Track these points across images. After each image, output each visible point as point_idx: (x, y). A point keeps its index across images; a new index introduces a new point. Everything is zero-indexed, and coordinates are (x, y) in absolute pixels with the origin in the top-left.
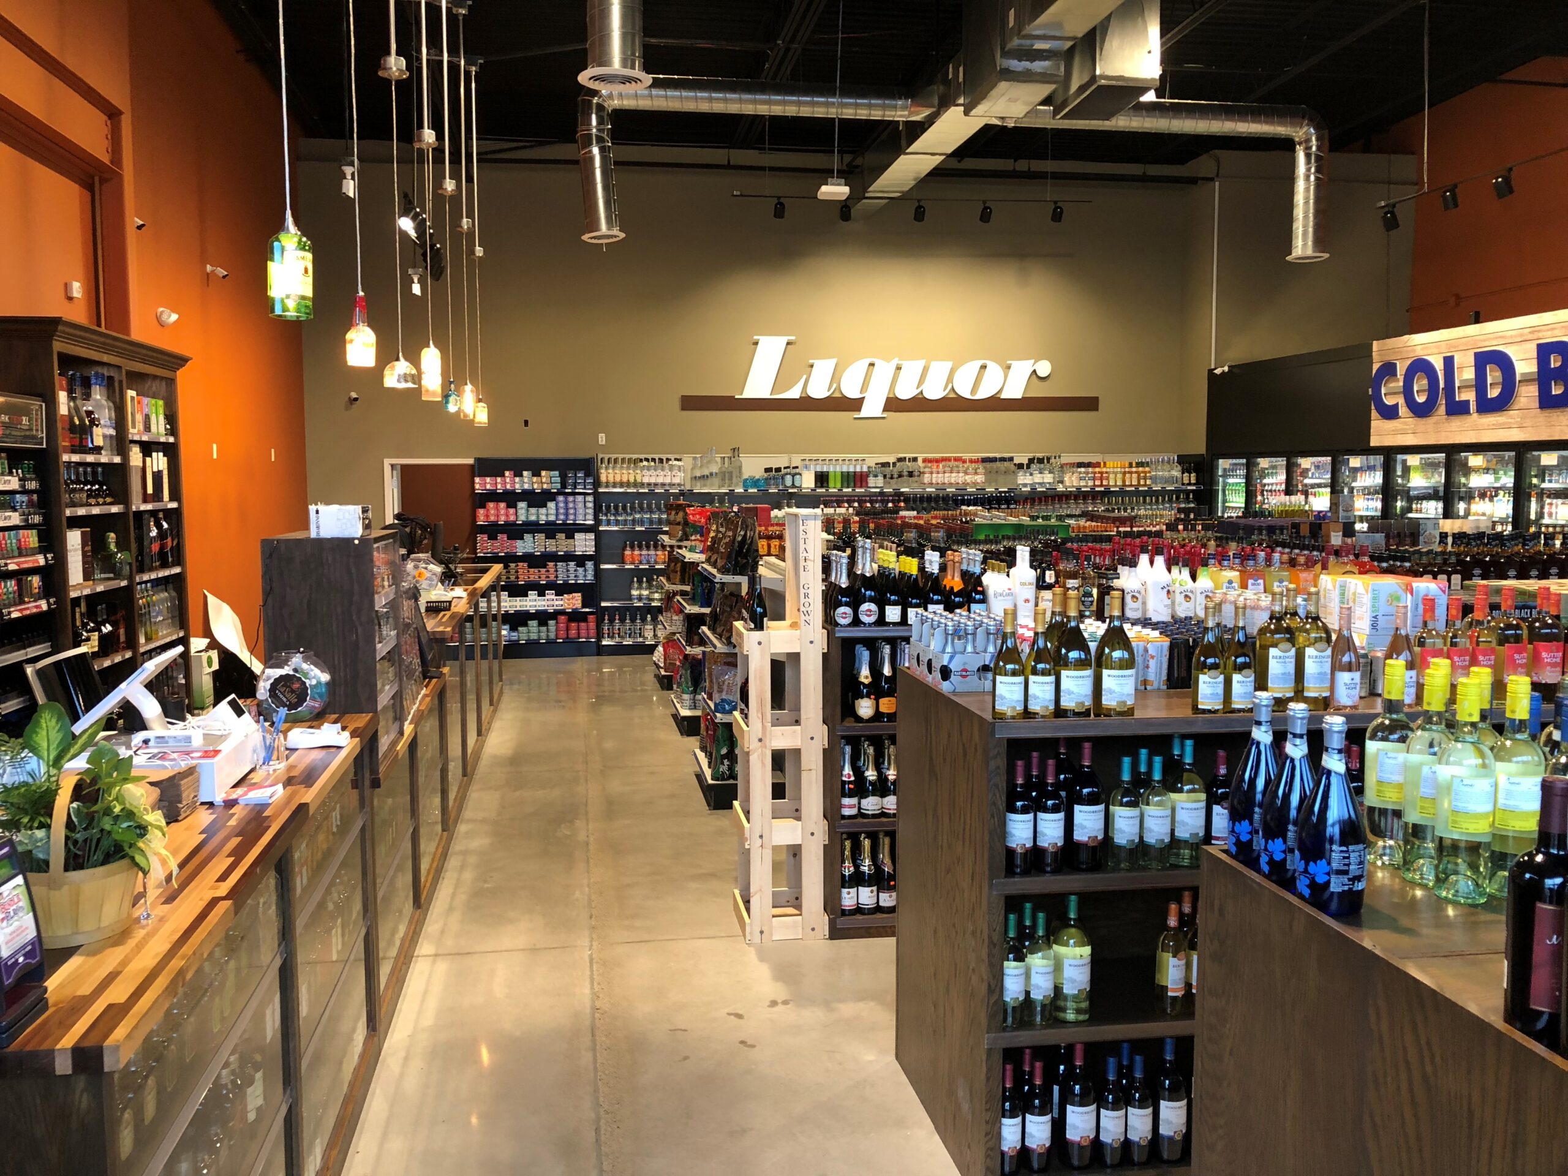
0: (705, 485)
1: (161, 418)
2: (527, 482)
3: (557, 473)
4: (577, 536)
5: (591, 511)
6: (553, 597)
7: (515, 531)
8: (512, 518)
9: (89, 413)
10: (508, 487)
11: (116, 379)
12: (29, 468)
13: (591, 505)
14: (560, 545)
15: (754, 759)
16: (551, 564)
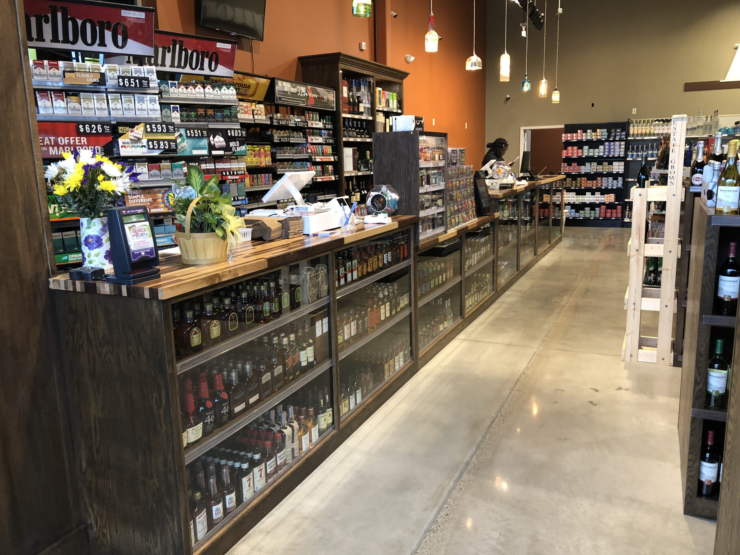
0: (693, 133)
1: (395, 101)
2: (589, 135)
3: (606, 130)
4: (614, 163)
5: (623, 150)
6: (599, 196)
7: (581, 161)
8: (580, 155)
9: (358, 97)
10: (579, 138)
11: (372, 82)
12: (329, 119)
13: (623, 147)
14: (605, 168)
15: (632, 261)
16: (599, 178)
